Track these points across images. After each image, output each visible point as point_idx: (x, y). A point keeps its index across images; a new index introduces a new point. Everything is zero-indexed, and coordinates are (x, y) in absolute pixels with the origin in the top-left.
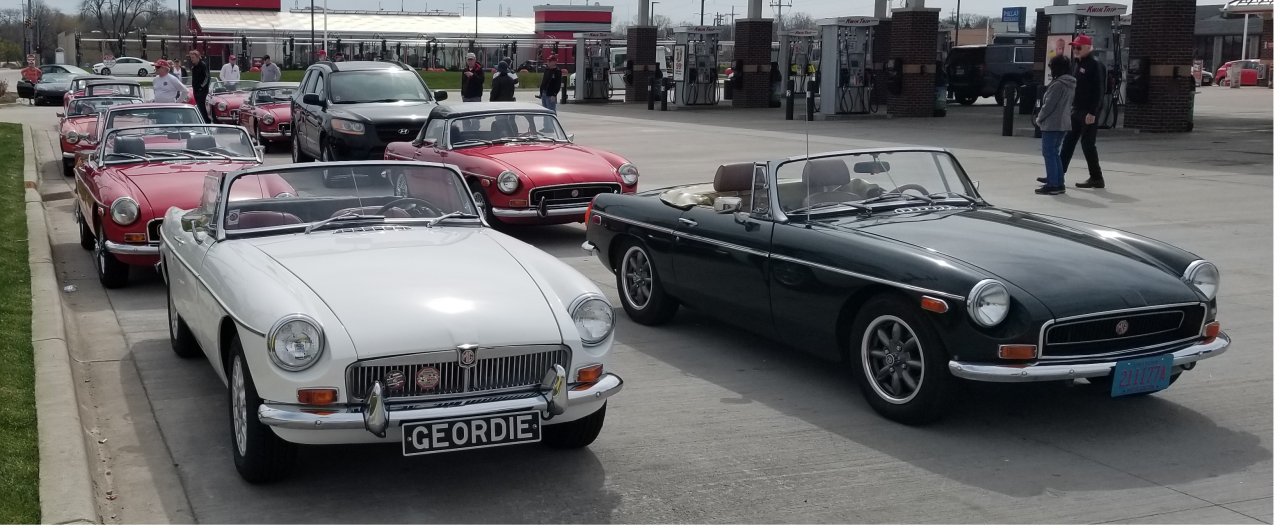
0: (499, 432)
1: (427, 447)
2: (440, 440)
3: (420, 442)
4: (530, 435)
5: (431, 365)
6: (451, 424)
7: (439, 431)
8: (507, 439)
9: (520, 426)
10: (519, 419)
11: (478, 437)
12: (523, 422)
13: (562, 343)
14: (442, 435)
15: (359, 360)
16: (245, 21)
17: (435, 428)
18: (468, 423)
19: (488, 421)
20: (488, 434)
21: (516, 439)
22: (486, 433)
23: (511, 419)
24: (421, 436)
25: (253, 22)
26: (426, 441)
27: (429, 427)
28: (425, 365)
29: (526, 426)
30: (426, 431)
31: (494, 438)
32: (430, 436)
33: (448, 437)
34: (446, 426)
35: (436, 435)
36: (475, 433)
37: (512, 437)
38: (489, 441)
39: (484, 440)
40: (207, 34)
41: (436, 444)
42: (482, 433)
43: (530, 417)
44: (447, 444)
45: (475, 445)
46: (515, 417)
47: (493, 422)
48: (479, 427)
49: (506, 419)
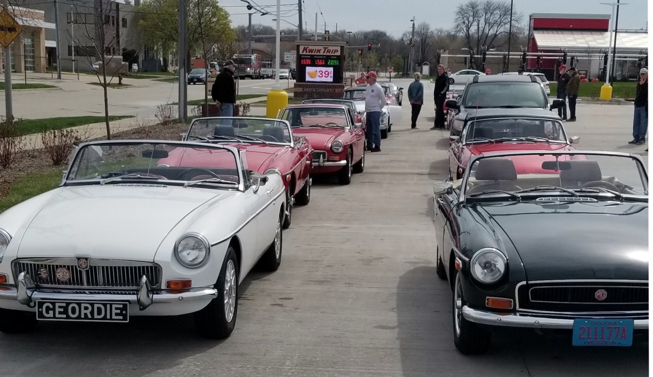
0: (99, 312)
1: (52, 316)
2: (60, 313)
3: (47, 312)
4: (121, 317)
5: (65, 266)
6: (68, 304)
7: (60, 307)
8: (105, 318)
9: (114, 311)
10: (114, 306)
11: (86, 314)
12: (116, 309)
13: (154, 262)
14: (62, 310)
15: (18, 259)
16: (575, 40)
17: (57, 305)
18: (79, 305)
19: (92, 305)
20: (92, 313)
21: (111, 319)
22: (90, 312)
23: (108, 306)
24: (48, 309)
25: (583, 41)
26: (51, 312)
27: (54, 304)
28: (61, 266)
29: (119, 311)
30: (51, 306)
31: (96, 316)
32: (54, 309)
33: (65, 311)
34: (64, 305)
35: (58, 310)
36: (83, 312)
37: (108, 317)
38: (93, 318)
39: (90, 316)
40: (541, 51)
41: (57, 315)
42: (88, 312)
43: (121, 306)
44: (64, 316)
45: (83, 319)
46: (111, 305)
47: (96, 306)
48: (86, 308)
49: (105, 305)
